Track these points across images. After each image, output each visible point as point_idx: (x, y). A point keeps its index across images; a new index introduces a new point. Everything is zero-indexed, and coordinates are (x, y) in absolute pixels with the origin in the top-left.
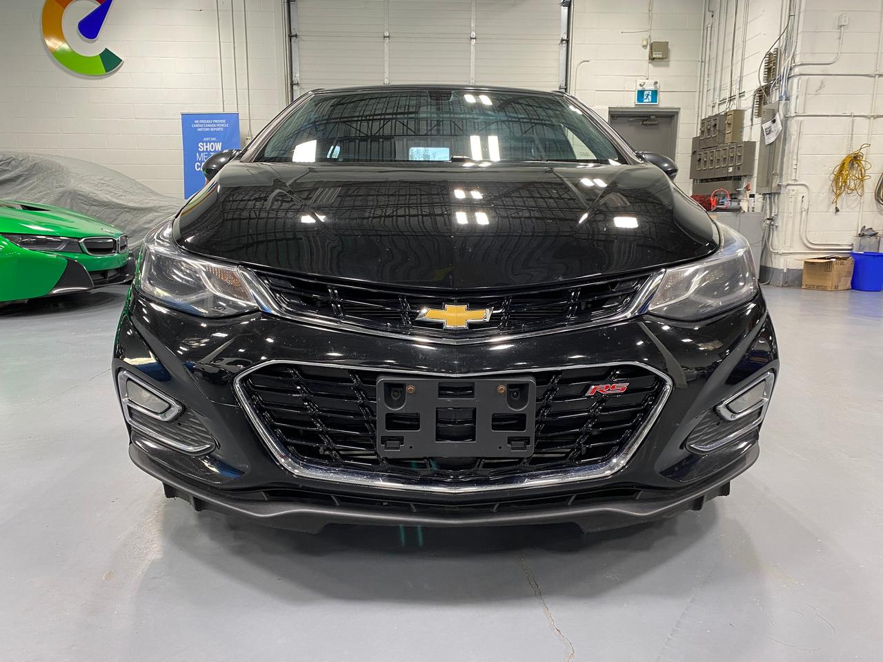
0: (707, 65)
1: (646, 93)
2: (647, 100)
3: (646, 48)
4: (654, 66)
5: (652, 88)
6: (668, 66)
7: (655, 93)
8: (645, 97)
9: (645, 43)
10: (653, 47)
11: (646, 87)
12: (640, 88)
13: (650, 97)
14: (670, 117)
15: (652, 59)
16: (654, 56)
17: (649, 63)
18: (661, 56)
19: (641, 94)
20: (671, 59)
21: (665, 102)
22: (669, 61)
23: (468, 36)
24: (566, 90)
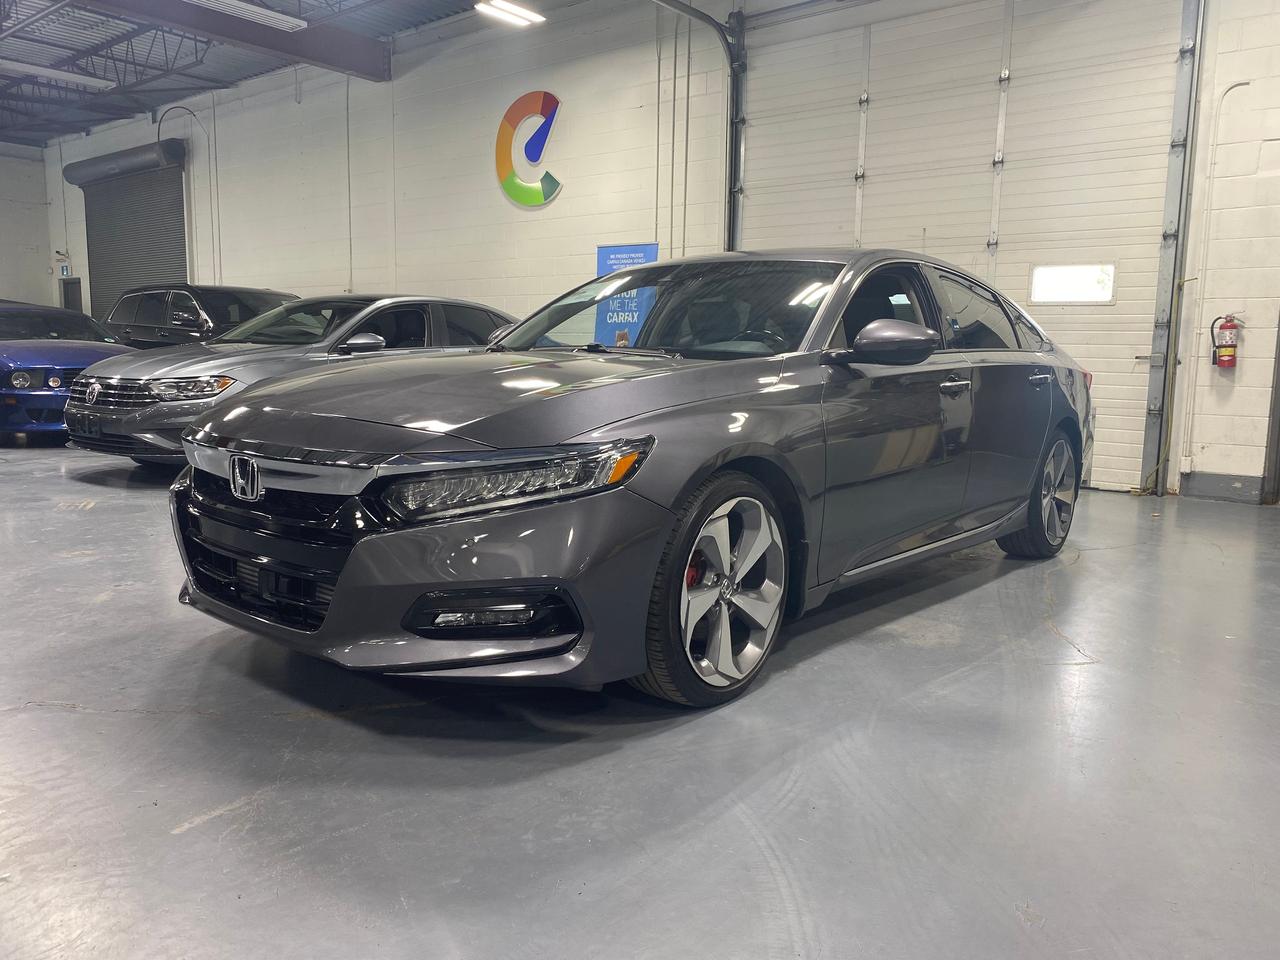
23: (998, 79)
24: (1184, 146)
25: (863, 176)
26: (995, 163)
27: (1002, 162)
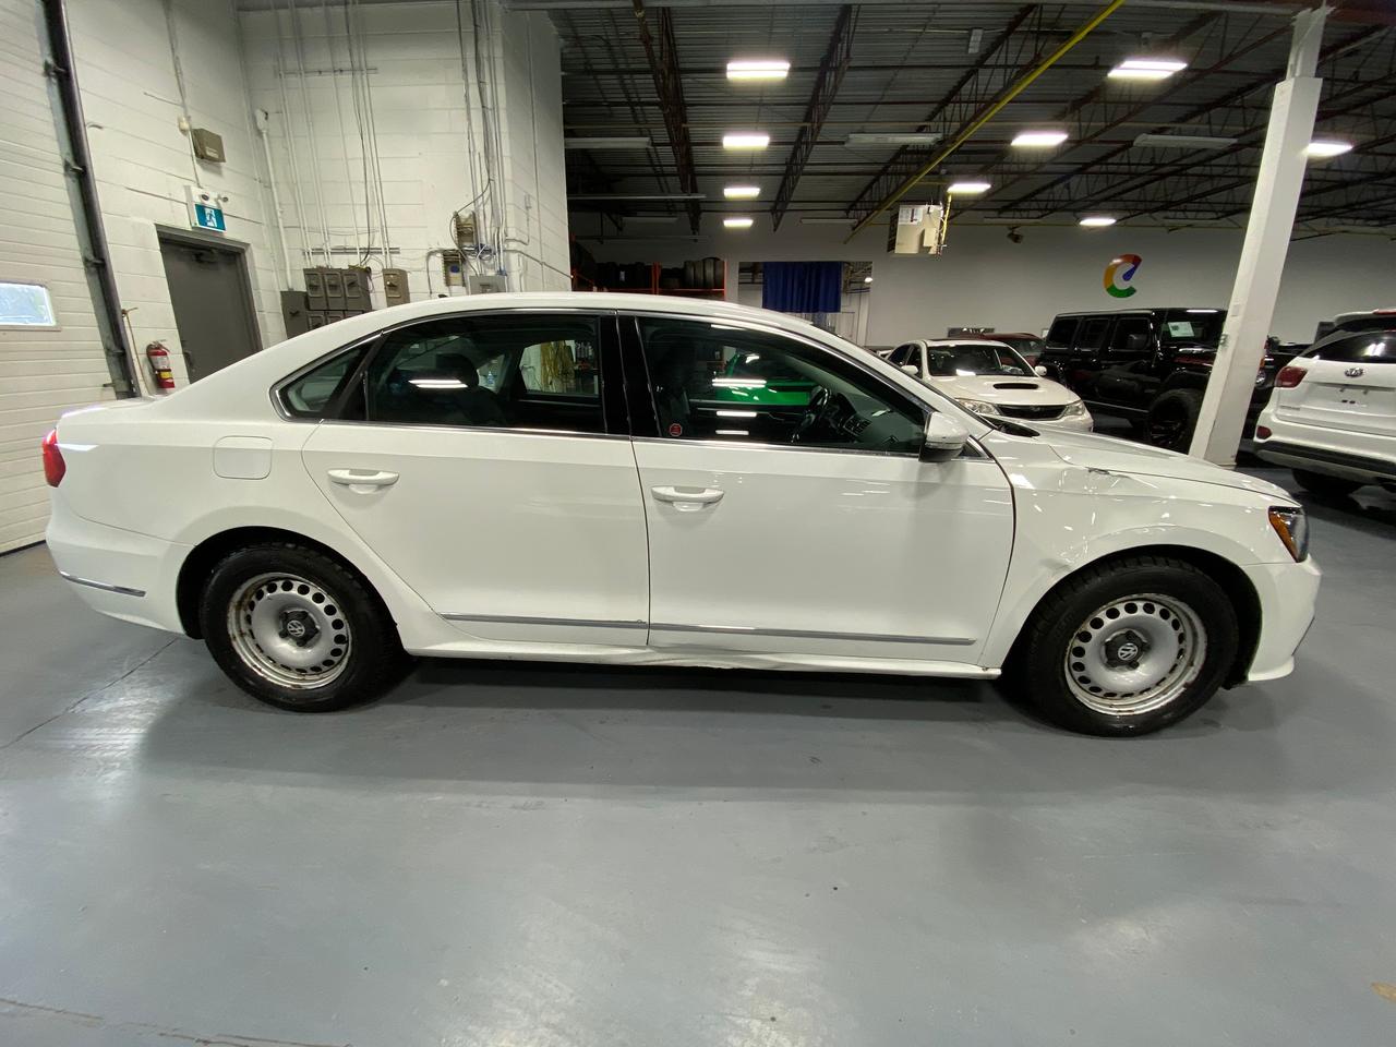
1: (207, 211)
2: (212, 224)
3: (187, 136)
4: (204, 168)
5: (215, 206)
6: (219, 172)
7: (219, 214)
8: (208, 218)
9: (185, 126)
10: (201, 137)
11: (207, 203)
12: (198, 200)
13: (214, 219)
14: (238, 255)
15: (201, 156)
16: (202, 151)
17: (196, 160)
18: (217, 156)
19: (201, 209)
21: (232, 232)
22: (223, 167)
24: (81, 174)
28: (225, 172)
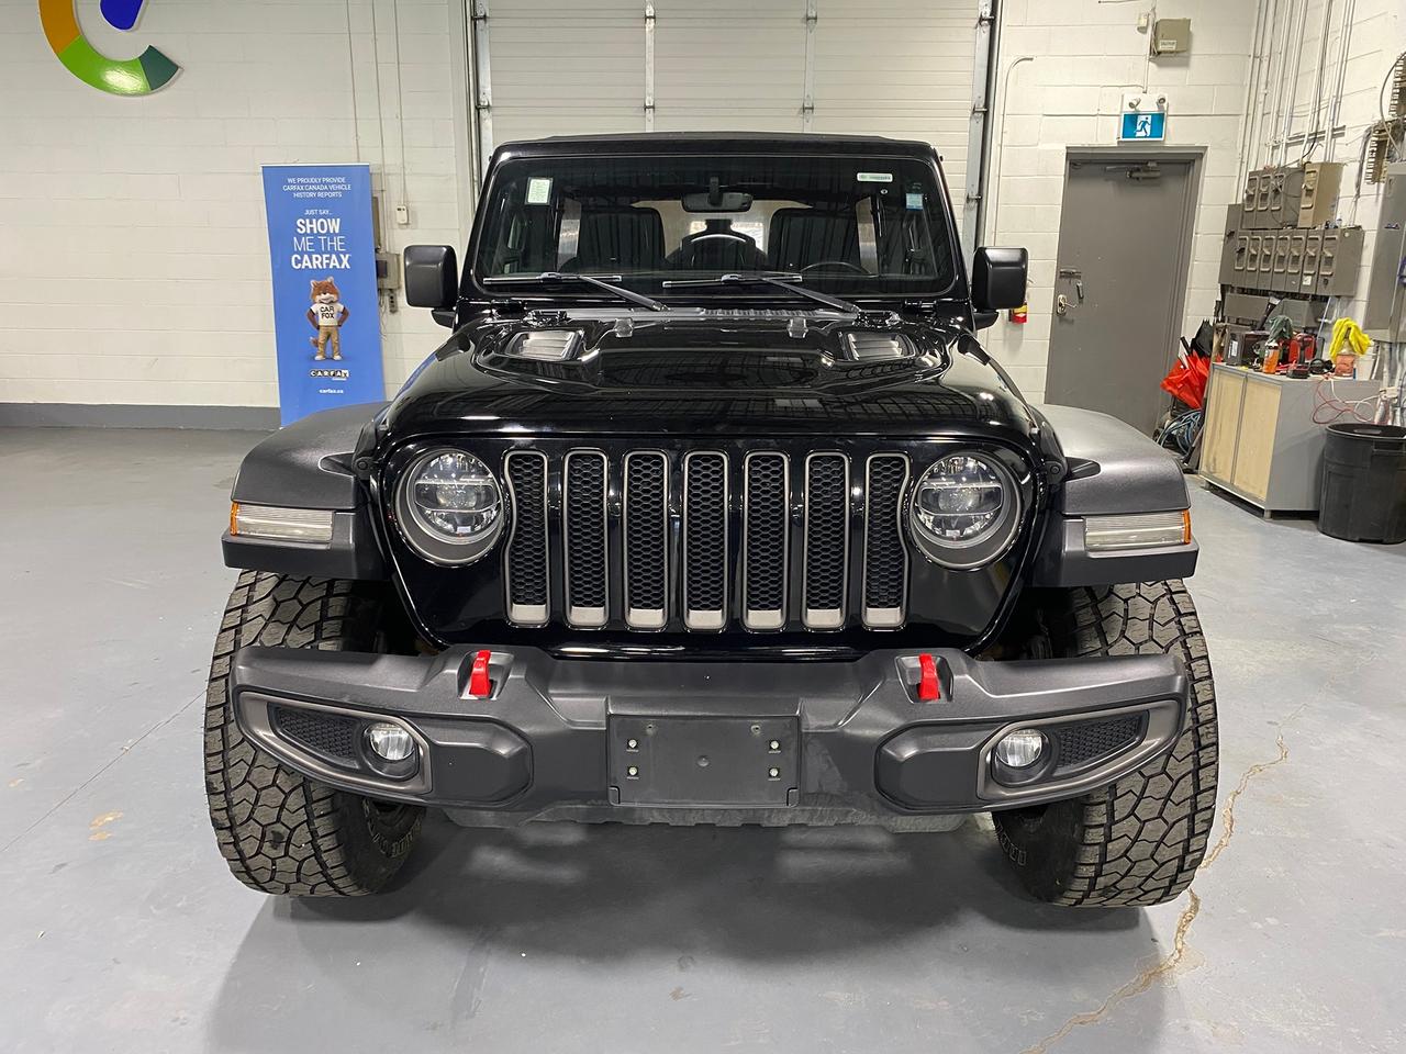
0: (1265, 64)
1: (1141, 119)
2: (1143, 133)
3: (1145, 32)
4: (1160, 67)
5: (1155, 109)
6: (1186, 64)
7: (1159, 119)
8: (1139, 128)
9: (1143, 22)
10: (1158, 29)
11: (1141, 108)
12: (1130, 111)
13: (1148, 128)
14: (1186, 164)
15: (1156, 54)
16: (1161, 48)
17: (1150, 60)
18: (1174, 48)
19: (1131, 121)
20: (1193, 52)
21: (1176, 136)
22: (1188, 57)
23: (803, 15)
24: (986, 114)
25: (653, 107)
26: (804, 109)
27: (812, 108)
28: (1194, 60)
